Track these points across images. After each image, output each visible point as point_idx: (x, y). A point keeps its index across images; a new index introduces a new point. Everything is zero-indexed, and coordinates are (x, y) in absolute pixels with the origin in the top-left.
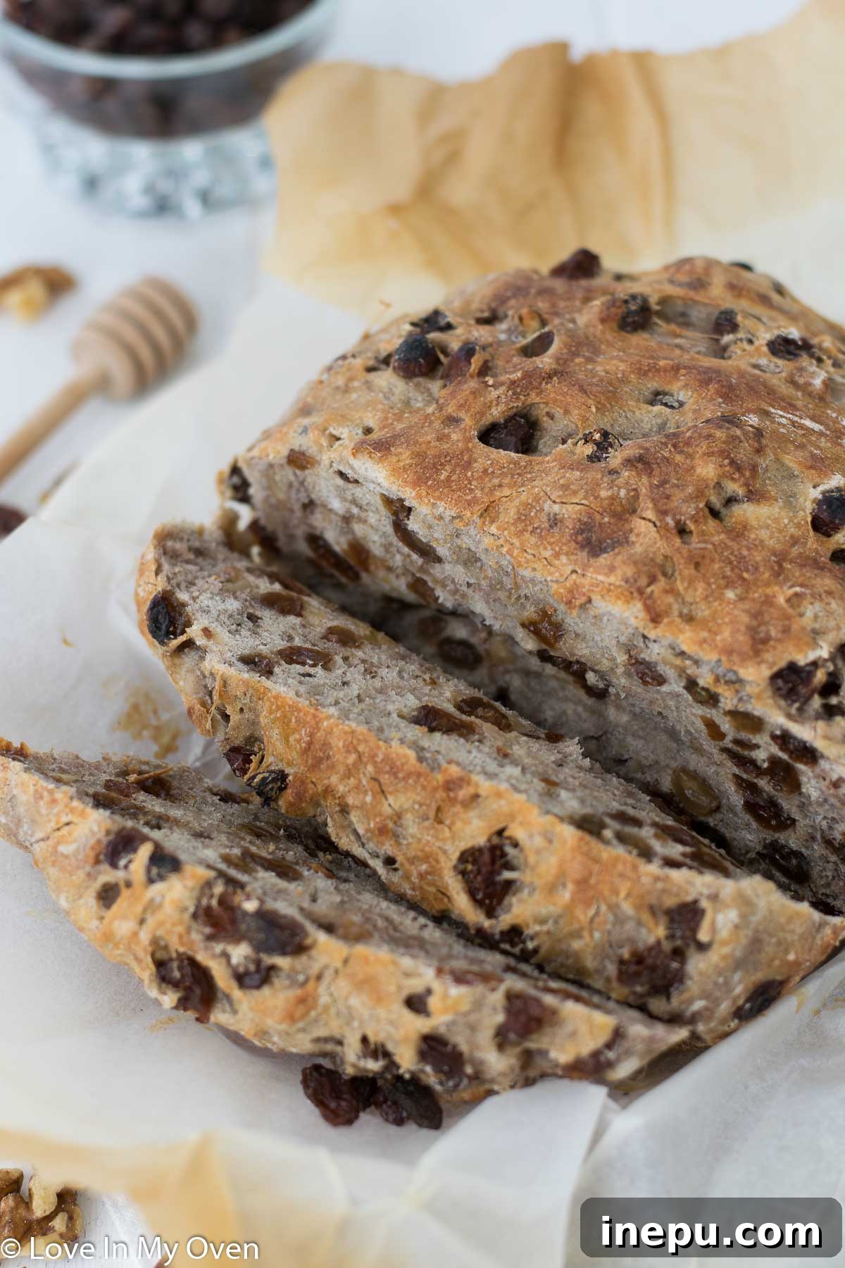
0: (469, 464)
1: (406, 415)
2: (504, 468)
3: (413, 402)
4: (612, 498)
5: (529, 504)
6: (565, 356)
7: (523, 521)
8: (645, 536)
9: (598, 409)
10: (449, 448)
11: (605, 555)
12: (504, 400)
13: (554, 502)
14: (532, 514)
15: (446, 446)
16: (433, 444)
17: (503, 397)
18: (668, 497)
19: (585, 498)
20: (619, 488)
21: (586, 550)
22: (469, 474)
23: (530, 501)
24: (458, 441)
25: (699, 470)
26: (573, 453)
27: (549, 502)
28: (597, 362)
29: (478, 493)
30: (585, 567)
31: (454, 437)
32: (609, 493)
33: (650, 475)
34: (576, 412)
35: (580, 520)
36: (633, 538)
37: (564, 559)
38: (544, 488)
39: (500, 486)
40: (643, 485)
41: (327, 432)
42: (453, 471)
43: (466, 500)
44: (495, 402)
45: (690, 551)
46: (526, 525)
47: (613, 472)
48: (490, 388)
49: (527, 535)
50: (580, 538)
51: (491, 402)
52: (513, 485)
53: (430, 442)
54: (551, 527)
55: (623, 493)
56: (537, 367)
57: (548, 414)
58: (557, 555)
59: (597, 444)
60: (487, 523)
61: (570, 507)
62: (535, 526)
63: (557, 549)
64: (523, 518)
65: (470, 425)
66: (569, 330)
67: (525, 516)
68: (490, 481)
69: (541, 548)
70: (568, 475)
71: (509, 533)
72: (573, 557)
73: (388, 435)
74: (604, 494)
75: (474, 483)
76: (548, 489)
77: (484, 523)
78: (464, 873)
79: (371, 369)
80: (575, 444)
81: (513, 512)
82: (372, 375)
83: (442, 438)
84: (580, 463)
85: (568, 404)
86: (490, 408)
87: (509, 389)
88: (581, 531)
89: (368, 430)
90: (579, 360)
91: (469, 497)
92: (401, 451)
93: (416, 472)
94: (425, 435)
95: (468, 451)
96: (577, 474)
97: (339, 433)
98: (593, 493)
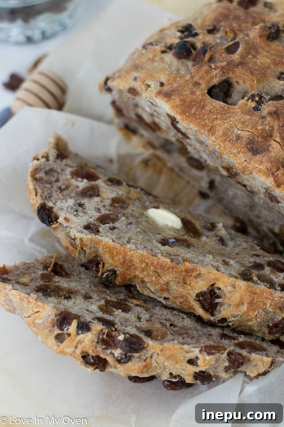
0: (203, 107)
1: (178, 79)
2: (218, 110)
3: (181, 71)
4: (263, 130)
5: (228, 129)
6: (244, 54)
7: (225, 136)
8: (276, 149)
9: (257, 82)
10: (195, 98)
11: (259, 155)
12: (218, 76)
13: (238, 129)
14: (229, 133)
15: (194, 97)
16: (189, 96)
17: (218, 74)
19: (251, 129)
20: (266, 125)
21: (251, 152)
22: (204, 112)
23: (228, 127)
24: (199, 95)
26: (246, 105)
27: (236, 129)
28: (258, 58)
29: (207, 121)
30: (250, 159)
31: (198, 93)
32: (262, 127)
33: (279, 120)
34: (248, 83)
35: (249, 139)
36: (270, 149)
37: (242, 155)
38: (234, 122)
39: (216, 119)
40: (276, 124)
41: (145, 83)
42: (197, 110)
43: (202, 124)
44: (215, 76)
46: (226, 138)
47: (263, 118)
48: (213, 70)
49: (227, 142)
50: (249, 146)
51: (213, 76)
52: (222, 119)
53: (188, 95)
54: (237, 140)
55: (267, 128)
56: (233, 60)
57: (236, 82)
58: (239, 152)
59: (257, 102)
60: (210, 135)
61: (245, 132)
62: (230, 138)
63: (239, 150)
64: (225, 134)
65: (204, 87)
66: (246, 41)
67: (226, 133)
68: (212, 116)
69: (233, 149)
70: (244, 117)
71: (219, 141)
72: (245, 154)
73: (170, 90)
74: (259, 127)
75: (206, 116)
76: (236, 123)
77: (209, 135)
78: (199, 300)
79: (163, 52)
80: (248, 100)
81: (221, 131)
82: (164, 55)
83: (192, 93)
84: (250, 111)
85: (245, 79)
86: (213, 79)
87: (221, 70)
88: (249, 144)
89: (162, 84)
90: (250, 56)
91: (203, 123)
92: (176, 98)
93: (182, 108)
94: (186, 91)
95: (204, 100)
96: (248, 117)
97: (150, 84)
98: (255, 127)
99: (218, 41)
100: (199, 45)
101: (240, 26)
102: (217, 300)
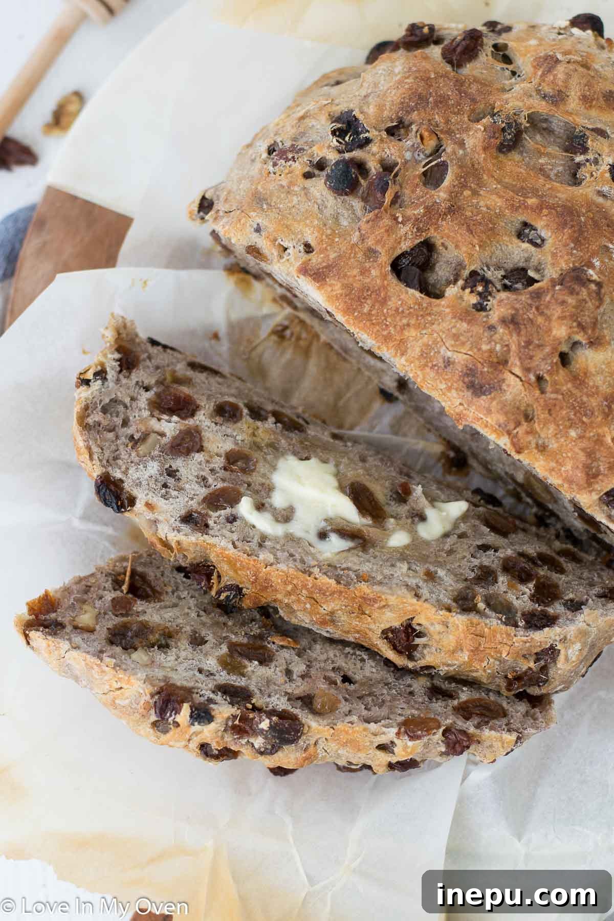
0: (384, 302)
1: (337, 240)
2: (411, 308)
3: (341, 218)
4: (491, 351)
5: (429, 345)
6: (456, 189)
7: (425, 358)
8: (514, 387)
9: (480, 246)
10: (370, 283)
11: (484, 397)
12: (410, 237)
13: (448, 349)
14: (432, 354)
15: (368, 280)
16: (357, 278)
17: (410, 233)
18: (531, 358)
19: (471, 349)
20: (496, 343)
21: (471, 390)
22: (385, 311)
23: (430, 343)
24: (376, 276)
25: (554, 332)
26: (461, 298)
27: (444, 348)
28: (481, 195)
29: (392, 330)
30: (470, 403)
31: (374, 272)
32: (488, 347)
33: (519, 334)
34: (464, 249)
35: (467, 367)
36: (504, 387)
37: (453, 391)
38: (441, 334)
39: (408, 325)
40: (514, 341)
41: (277, 243)
42: (373, 306)
43: (383, 336)
44: (403, 238)
45: (545, 401)
46: (427, 362)
47: (492, 328)
48: (400, 225)
49: (428, 370)
50: (466, 380)
52: (418, 327)
53: (355, 276)
54: (445, 367)
55: (498, 347)
56: (435, 202)
57: (443, 244)
58: (449, 389)
59: (480, 294)
60: (398, 355)
61: (460, 355)
62: (434, 363)
63: (450, 384)
64: (424, 355)
65: (385, 259)
66: (459, 159)
67: (427, 354)
68: (401, 320)
69: (438, 381)
70: (458, 325)
71: (415, 366)
72: (460, 393)
73: (324, 264)
74: (485, 347)
75: (389, 320)
76: (444, 336)
77: (396, 354)
78: (386, 638)
79: (308, 176)
80: (463, 288)
81: (418, 350)
82: (309, 183)
83: (364, 272)
84: (467, 312)
85: (458, 241)
86: (399, 243)
87: (414, 225)
88: (467, 375)
89: (308, 248)
90: (467, 193)
91: (385, 333)
92: (334, 282)
93: (345, 302)
94: (352, 268)
95: (385, 288)
96: (465, 325)
97: (285, 244)
98: (476, 346)
99: (408, 155)
100: (373, 166)
101: (447, 122)
102: (418, 641)
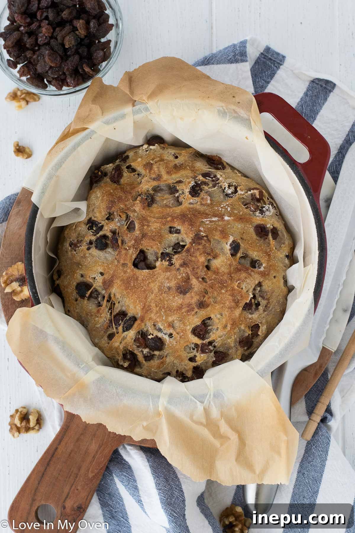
0: (137, 279)
1: (110, 266)
2: (147, 276)
3: (108, 258)
4: (182, 277)
5: (160, 286)
6: (141, 228)
7: (160, 291)
8: (196, 285)
9: (160, 243)
10: (129, 275)
11: (188, 294)
12: (134, 252)
13: (167, 284)
18: (197, 273)
20: (182, 274)
21: (182, 294)
22: (139, 282)
24: (130, 272)
25: (200, 260)
26: (163, 264)
27: (165, 284)
28: (150, 226)
30: (184, 298)
31: (128, 271)
32: (181, 277)
33: (189, 267)
34: (155, 247)
35: (176, 286)
36: (193, 287)
37: (176, 297)
39: (149, 283)
40: (188, 270)
42: (134, 282)
44: (132, 254)
45: (209, 285)
46: (162, 292)
47: (178, 269)
48: (129, 251)
52: (153, 282)
53: (123, 275)
54: (169, 290)
55: (184, 275)
56: (137, 236)
57: (146, 249)
58: (174, 297)
61: (172, 284)
62: (165, 291)
63: (173, 296)
65: (130, 265)
66: (137, 217)
67: (161, 289)
68: (146, 282)
69: (169, 296)
70: (166, 274)
72: (179, 297)
73: (110, 277)
74: (179, 277)
75: (142, 284)
76: (163, 280)
79: (89, 249)
80: (162, 261)
81: (157, 289)
82: (90, 251)
83: (125, 272)
84: (167, 268)
85: (151, 245)
86: (132, 257)
87: (133, 248)
88: (178, 289)
89: (102, 274)
90: (145, 227)
91: (143, 290)
92: (117, 281)
94: (120, 273)
95: (135, 274)
96: (169, 273)
97: (94, 276)
98: (176, 278)
99: (118, 224)
100: (109, 234)
101: (126, 205)
